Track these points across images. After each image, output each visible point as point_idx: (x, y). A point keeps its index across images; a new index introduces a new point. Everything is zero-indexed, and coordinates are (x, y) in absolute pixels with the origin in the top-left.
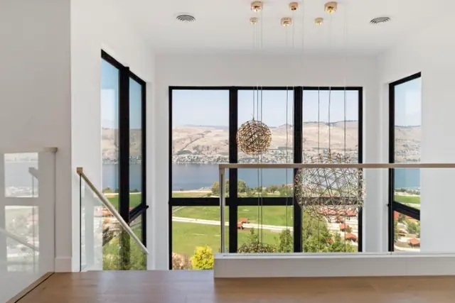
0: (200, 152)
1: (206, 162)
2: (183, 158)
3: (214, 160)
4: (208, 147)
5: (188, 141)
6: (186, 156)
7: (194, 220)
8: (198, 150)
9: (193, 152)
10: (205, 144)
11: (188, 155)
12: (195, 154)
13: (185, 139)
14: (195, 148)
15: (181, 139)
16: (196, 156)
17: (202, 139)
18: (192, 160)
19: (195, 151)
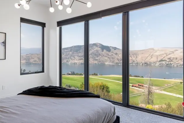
0: (171, 61)
1: (175, 66)
2: (162, 63)
3: (180, 65)
4: (176, 58)
5: (165, 55)
6: (164, 62)
7: (175, 94)
8: (170, 59)
9: (168, 60)
10: (175, 56)
11: (165, 62)
12: (169, 61)
13: (163, 54)
14: (169, 59)
15: (161, 55)
16: (169, 63)
17: (173, 54)
18: (167, 65)
19: (169, 60)
